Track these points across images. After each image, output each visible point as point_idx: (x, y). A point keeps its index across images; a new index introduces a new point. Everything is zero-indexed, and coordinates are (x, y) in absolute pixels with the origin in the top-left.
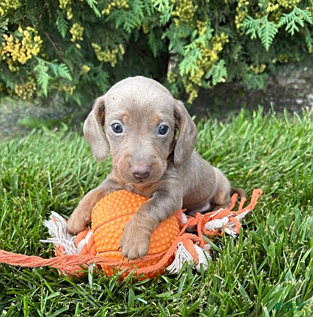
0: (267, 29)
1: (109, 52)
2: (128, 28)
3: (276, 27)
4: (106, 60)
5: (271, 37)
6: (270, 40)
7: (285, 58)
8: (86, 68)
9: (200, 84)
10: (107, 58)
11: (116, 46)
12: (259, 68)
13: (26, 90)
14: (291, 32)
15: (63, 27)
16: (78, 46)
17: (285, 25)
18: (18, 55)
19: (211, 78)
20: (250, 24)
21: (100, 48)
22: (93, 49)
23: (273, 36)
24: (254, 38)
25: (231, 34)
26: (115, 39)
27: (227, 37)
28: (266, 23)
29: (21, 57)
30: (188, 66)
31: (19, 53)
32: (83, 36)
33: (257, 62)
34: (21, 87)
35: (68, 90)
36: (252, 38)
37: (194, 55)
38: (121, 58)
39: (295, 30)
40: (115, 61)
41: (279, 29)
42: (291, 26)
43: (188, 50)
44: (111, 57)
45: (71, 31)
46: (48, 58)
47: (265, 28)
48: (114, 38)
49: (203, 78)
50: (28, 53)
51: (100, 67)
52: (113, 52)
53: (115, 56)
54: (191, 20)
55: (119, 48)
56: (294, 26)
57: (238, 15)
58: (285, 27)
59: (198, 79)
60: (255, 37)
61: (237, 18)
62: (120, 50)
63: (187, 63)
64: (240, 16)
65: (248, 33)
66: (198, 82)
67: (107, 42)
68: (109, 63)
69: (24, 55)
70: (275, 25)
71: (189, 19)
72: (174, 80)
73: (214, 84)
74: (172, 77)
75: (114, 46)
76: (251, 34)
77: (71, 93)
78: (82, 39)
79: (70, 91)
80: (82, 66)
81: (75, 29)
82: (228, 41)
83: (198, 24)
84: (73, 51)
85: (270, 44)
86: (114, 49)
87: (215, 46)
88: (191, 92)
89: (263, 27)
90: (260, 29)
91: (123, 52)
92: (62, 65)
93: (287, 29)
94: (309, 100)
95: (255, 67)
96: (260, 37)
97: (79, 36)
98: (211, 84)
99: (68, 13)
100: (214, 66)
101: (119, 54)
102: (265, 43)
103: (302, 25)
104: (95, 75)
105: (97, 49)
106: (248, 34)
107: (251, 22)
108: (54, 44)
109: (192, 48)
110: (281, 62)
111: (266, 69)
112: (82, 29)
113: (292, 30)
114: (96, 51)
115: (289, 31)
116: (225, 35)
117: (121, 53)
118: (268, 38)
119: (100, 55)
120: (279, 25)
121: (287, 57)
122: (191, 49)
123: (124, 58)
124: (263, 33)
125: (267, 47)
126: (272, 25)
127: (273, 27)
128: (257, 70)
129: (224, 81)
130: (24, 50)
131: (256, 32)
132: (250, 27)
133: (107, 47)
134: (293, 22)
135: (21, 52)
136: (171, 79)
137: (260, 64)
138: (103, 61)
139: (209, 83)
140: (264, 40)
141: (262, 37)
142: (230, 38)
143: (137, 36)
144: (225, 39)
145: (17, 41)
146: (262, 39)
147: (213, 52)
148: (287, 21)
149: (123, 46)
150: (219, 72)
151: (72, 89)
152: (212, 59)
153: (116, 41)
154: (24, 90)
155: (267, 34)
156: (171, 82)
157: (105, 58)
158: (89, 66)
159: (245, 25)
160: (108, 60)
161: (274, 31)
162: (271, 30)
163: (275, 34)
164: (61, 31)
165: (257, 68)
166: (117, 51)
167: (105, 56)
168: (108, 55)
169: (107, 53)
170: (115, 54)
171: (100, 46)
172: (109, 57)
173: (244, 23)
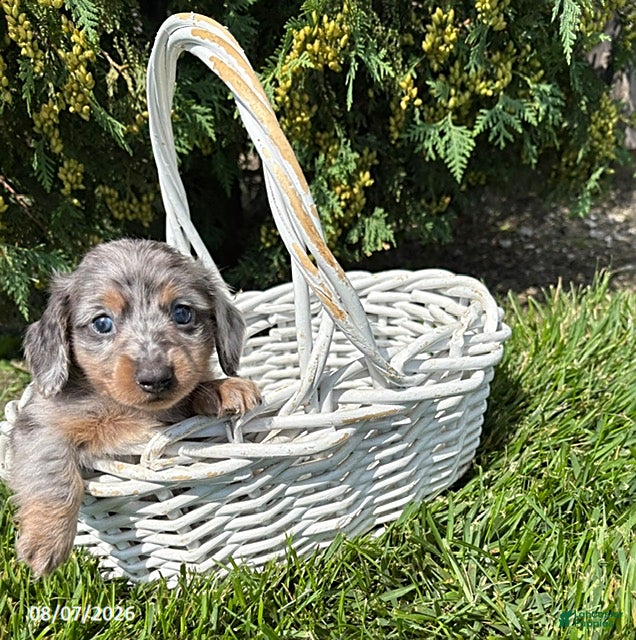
3: (471, 137)
5: (464, 155)
6: (462, 162)
7: (480, 178)
14: (499, 144)
15: (44, 170)
17: (488, 132)
23: (468, 155)
25: (380, 147)
39: (506, 140)
41: (476, 139)
42: (499, 134)
45: (61, 176)
47: (450, 139)
56: (504, 132)
58: (489, 136)
60: (434, 157)
61: (392, 121)
64: (398, 117)
65: (417, 150)
68: (138, 221)
70: (469, 132)
78: (82, 187)
81: (69, 170)
85: (462, 169)
89: (446, 138)
93: (490, 139)
94: (523, 239)
96: (442, 156)
97: (76, 182)
99: (53, 142)
103: (520, 129)
110: (474, 184)
112: (81, 167)
113: (501, 139)
115: (497, 143)
116: (371, 151)
118: (458, 158)
120: (475, 133)
121: (484, 177)
126: (462, 133)
127: (465, 137)
131: (434, 147)
133: (129, 190)
134: (501, 125)
140: (450, 161)
146: (447, 160)
148: (491, 125)
159: (412, 136)
160: (134, 216)
161: (469, 144)
162: (462, 144)
163: (471, 149)
164: (42, 180)
165: (434, 204)
166: (151, 197)
167: (129, 208)
168: (135, 206)
169: (130, 202)
170: (149, 202)
171: (115, 189)
172: (137, 210)
173: (409, 133)
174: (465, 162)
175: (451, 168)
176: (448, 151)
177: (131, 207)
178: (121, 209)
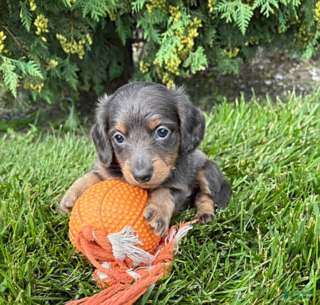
0: (242, 12)
1: (75, 43)
2: (96, 17)
3: (251, 10)
4: (73, 52)
5: (247, 20)
6: (246, 24)
7: (256, 40)
8: (54, 63)
9: (178, 74)
10: (74, 49)
11: (83, 36)
12: (233, 52)
14: (266, 15)
15: (26, 19)
16: (44, 39)
17: (260, 7)
19: (189, 68)
20: (224, 8)
21: (66, 40)
22: (58, 41)
23: (249, 19)
24: (229, 21)
25: (203, 18)
26: (81, 28)
27: (200, 21)
28: (240, 5)
30: (166, 55)
32: (47, 29)
33: (229, 46)
35: (35, 88)
36: (227, 21)
37: (172, 44)
38: (89, 48)
39: (270, 12)
40: (83, 53)
41: (254, 11)
42: (266, 8)
43: (165, 38)
44: (78, 48)
45: (36, 24)
46: (10, 54)
47: (240, 11)
48: (79, 28)
49: (180, 66)
51: (68, 59)
52: (80, 42)
53: (82, 47)
54: (164, 5)
55: (86, 37)
56: (269, 8)
58: (260, 9)
59: (176, 68)
60: (231, 21)
62: (87, 40)
63: (166, 53)
65: (222, 17)
66: (175, 71)
67: (72, 32)
68: (76, 54)
70: (250, 8)
71: (161, 4)
72: (147, 70)
73: (194, 72)
74: (145, 67)
75: (80, 36)
76: (225, 18)
77: (39, 91)
78: (47, 31)
79: (38, 89)
80: (49, 61)
81: (40, 21)
82: (201, 25)
83: (171, 9)
84: (39, 45)
85: (246, 27)
86: (81, 39)
87: (191, 33)
88: (167, 82)
89: (238, 10)
90: (235, 13)
91: (91, 43)
92: (30, 62)
93: (261, 12)
94: (277, 81)
95: (228, 51)
96: (235, 20)
97: (44, 28)
98: (190, 72)
99: (31, 4)
100: (191, 53)
101: (87, 45)
103: (277, 7)
104: (62, 69)
105: (63, 40)
106: (223, 19)
107: (226, 5)
108: (15, 38)
109: (169, 35)
110: (252, 44)
111: (239, 52)
112: (47, 20)
113: (267, 12)
114: (61, 42)
115: (265, 14)
116: (198, 19)
117: (88, 43)
118: (244, 21)
119: (66, 47)
120: (254, 8)
121: (258, 40)
122: (167, 36)
123: (92, 48)
124: (238, 17)
125: (243, 30)
126: (246, 8)
127: (248, 10)
128: (230, 55)
129: (204, 69)
131: (231, 15)
132: (225, 10)
133: (72, 38)
134: (267, 4)
136: (144, 69)
137: (233, 48)
138: (70, 52)
139: (188, 71)
140: (240, 23)
141: (237, 20)
142: (202, 23)
143: (104, 24)
144: (198, 24)
146: (238, 23)
147: (189, 39)
148: (262, 3)
149: (90, 35)
150: (198, 60)
151: (40, 87)
152: (189, 46)
153: (82, 30)
155: (242, 17)
156: (144, 72)
157: (72, 49)
158: (56, 61)
159: (220, 9)
160: (75, 51)
161: (250, 14)
162: (246, 14)
163: (251, 17)
164: (25, 24)
165: (230, 52)
166: (84, 42)
167: (72, 47)
168: (75, 46)
169: (73, 44)
170: (82, 44)
171: (65, 37)
172: (76, 48)
173: (218, 7)
174: (247, 23)
175: (240, 27)
176: (239, 18)
177: (74, 47)
178: (68, 47)
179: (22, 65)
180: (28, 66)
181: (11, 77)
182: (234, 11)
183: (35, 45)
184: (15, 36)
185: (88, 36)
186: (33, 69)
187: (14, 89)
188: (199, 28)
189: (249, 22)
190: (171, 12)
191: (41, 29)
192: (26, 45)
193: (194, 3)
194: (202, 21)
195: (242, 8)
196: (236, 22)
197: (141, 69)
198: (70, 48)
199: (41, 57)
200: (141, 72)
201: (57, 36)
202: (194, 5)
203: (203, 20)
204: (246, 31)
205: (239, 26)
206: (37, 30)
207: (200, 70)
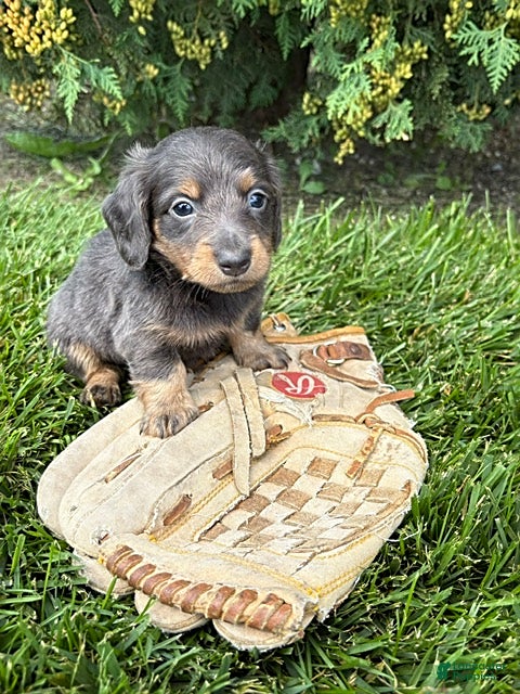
0: (501, 52)
1: (197, 42)
2: (241, 7)
4: (190, 57)
8: (152, 71)
9: (361, 133)
10: (192, 52)
11: (213, 33)
12: (478, 111)
13: (31, 95)
16: (141, 30)
18: (27, 38)
19: (383, 129)
20: (470, 37)
21: (182, 33)
22: (169, 33)
24: (473, 63)
26: (213, 18)
27: (425, 48)
28: (500, 39)
29: (32, 42)
30: (343, 103)
31: (29, 34)
32: (152, 13)
33: (475, 98)
34: (22, 89)
35: (111, 105)
36: (470, 63)
37: (357, 86)
38: (220, 55)
40: (208, 60)
43: (347, 73)
44: (200, 51)
46: (80, 42)
48: (211, 16)
49: (368, 124)
50: (45, 38)
51: (179, 66)
52: (206, 42)
53: (209, 50)
54: (362, 13)
55: (218, 35)
57: (451, 15)
59: (360, 124)
62: (219, 40)
63: (343, 99)
66: (359, 129)
67: (197, 21)
69: (37, 39)
71: (357, 12)
72: (315, 110)
73: (388, 139)
74: (311, 105)
75: (210, 30)
76: (469, 56)
77: (117, 112)
79: (114, 108)
80: (143, 66)
82: (425, 56)
83: (374, 21)
84: (130, 38)
86: (209, 36)
87: (400, 70)
88: (343, 141)
90: (487, 51)
91: (225, 45)
92: (107, 69)
95: (470, 107)
98: (382, 138)
100: (391, 106)
101: (218, 48)
102: (493, 76)
104: (166, 80)
105: (177, 33)
106: (464, 56)
107: (473, 34)
108: (94, 15)
109: (356, 70)
111: (490, 114)
114: (174, 36)
117: (221, 45)
119: (180, 45)
122: (353, 70)
123: (225, 55)
124: (491, 58)
125: (496, 85)
128: (472, 115)
129: (406, 138)
130: (38, 31)
132: (470, 43)
135: (32, 34)
136: (309, 107)
137: (481, 104)
138: (185, 56)
139: (378, 136)
141: (489, 65)
142: (429, 52)
143: (256, 16)
144: (421, 53)
145: (27, 10)
147: (393, 79)
149: (227, 35)
150: (400, 121)
151: (118, 106)
152: (390, 92)
153: (214, 22)
154: (27, 94)
155: (499, 60)
156: (308, 112)
157: (189, 51)
158: (156, 67)
179: (93, 71)
180: (102, 75)
181: (71, 87)
182: (486, 46)
183: (125, 38)
184: (96, 11)
185: (222, 34)
186: (109, 82)
187: (70, 108)
188: (421, 60)
189: (508, 71)
190: (374, 25)
191: (140, 14)
192: (109, 33)
193: (421, 14)
194: (429, 48)
195: (503, 44)
196: (485, 68)
197: (304, 107)
198: (186, 49)
199: (131, 58)
200: (304, 111)
201: (170, 24)
202: (421, 18)
203: (432, 47)
204: (500, 87)
205: (490, 75)
206: (132, 14)
207: (398, 138)
